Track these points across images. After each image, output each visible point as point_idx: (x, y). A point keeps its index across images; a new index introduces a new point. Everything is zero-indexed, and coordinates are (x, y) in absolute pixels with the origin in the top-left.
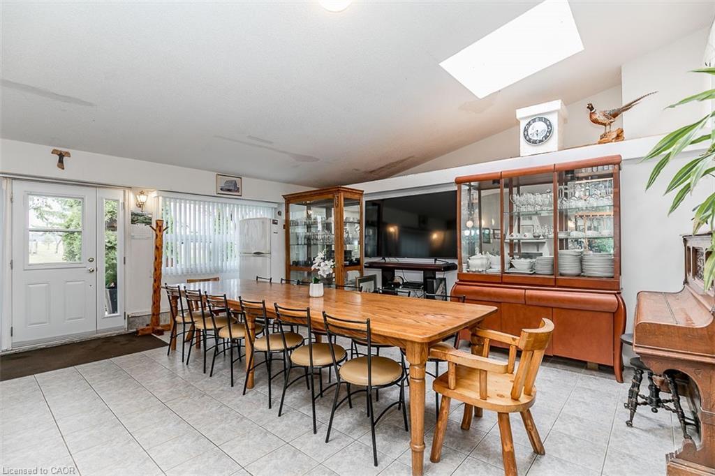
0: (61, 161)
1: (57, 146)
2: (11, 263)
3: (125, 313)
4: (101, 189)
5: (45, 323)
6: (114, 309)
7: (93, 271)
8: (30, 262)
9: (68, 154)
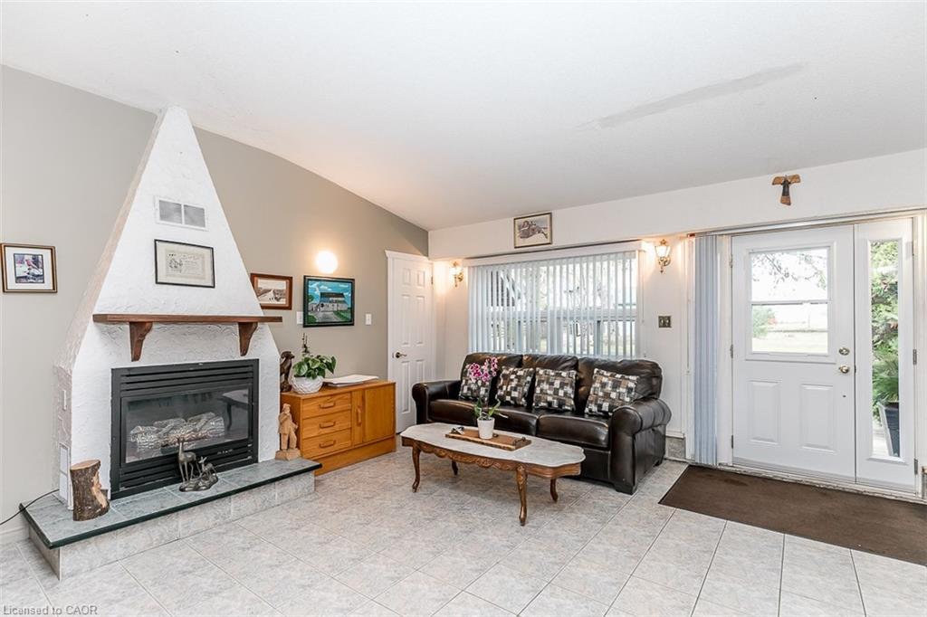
0: (786, 193)
1: (777, 172)
2: (732, 349)
3: (916, 462)
4: (861, 226)
5: (772, 441)
6: (896, 449)
7: (847, 371)
8: (755, 349)
9: (796, 178)
